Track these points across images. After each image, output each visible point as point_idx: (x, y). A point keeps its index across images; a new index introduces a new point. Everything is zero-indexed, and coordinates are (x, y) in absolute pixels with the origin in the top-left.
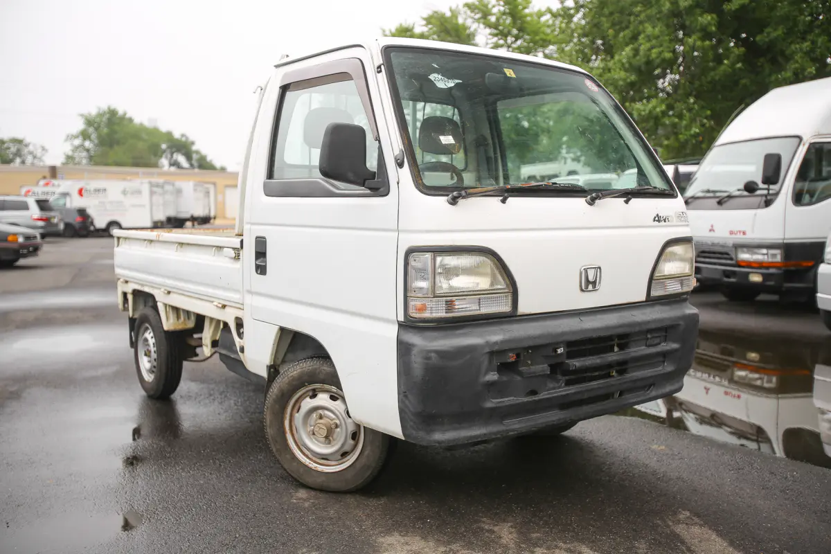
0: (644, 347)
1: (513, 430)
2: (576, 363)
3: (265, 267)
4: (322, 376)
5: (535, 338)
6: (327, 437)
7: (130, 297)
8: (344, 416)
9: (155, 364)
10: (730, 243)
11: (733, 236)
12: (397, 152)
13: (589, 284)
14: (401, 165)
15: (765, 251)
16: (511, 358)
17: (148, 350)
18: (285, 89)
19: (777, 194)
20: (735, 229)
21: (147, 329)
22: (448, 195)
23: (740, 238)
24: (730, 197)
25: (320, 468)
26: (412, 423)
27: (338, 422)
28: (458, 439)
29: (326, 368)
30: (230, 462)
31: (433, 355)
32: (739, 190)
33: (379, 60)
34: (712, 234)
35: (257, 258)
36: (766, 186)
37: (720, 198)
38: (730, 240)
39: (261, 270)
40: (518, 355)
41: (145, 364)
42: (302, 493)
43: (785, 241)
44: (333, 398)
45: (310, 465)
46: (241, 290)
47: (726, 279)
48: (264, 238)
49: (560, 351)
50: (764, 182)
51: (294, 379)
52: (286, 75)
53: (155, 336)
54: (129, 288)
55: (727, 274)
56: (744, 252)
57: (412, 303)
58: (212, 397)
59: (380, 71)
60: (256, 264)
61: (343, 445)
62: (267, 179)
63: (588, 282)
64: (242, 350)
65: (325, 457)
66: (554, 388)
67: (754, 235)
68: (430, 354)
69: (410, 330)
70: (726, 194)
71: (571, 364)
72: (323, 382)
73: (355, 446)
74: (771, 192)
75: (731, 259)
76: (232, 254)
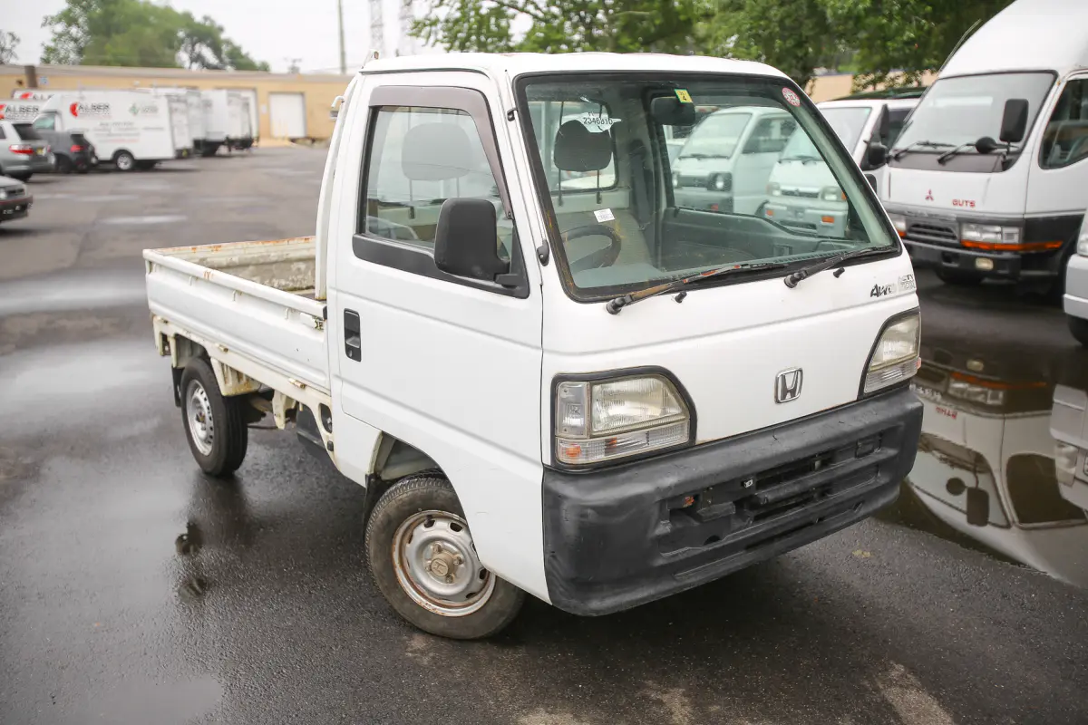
0: (853, 459)
1: (690, 585)
2: (768, 495)
3: (359, 350)
4: (439, 502)
5: (718, 475)
6: (448, 576)
7: (172, 343)
8: (470, 550)
9: (212, 433)
10: (953, 215)
11: (958, 207)
12: (539, 244)
13: (786, 392)
14: (544, 261)
15: (998, 229)
16: (688, 502)
17: (201, 414)
18: (375, 111)
19: (1019, 153)
20: (960, 198)
21: (197, 387)
22: (607, 301)
23: (965, 211)
24: (956, 154)
25: (440, 610)
26: (561, 589)
27: (461, 556)
28: (621, 605)
29: (444, 492)
30: (321, 587)
31: (589, 511)
32: (968, 145)
33: (510, 102)
34: (929, 203)
35: (347, 336)
36: (1006, 143)
37: (943, 155)
38: (955, 212)
39: (354, 353)
40: (696, 497)
41: (198, 431)
42: (418, 642)
43: (1026, 216)
44: (455, 528)
45: (427, 607)
46: (327, 372)
47: (945, 264)
48: (356, 314)
49: (748, 485)
50: (1002, 139)
51: (404, 504)
52: (376, 92)
53: (209, 398)
54: (171, 331)
55: (947, 257)
56: (971, 230)
57: (561, 446)
58: (287, 473)
59: (513, 119)
60: (346, 345)
61: (469, 586)
62: (357, 234)
63: (785, 391)
64: (331, 447)
65: (447, 598)
66: (740, 529)
67: (984, 208)
68: (586, 511)
69: (559, 476)
70: (951, 149)
71: (762, 497)
72: (442, 508)
73: (484, 586)
74: (1012, 149)
75: (954, 237)
76: (313, 322)
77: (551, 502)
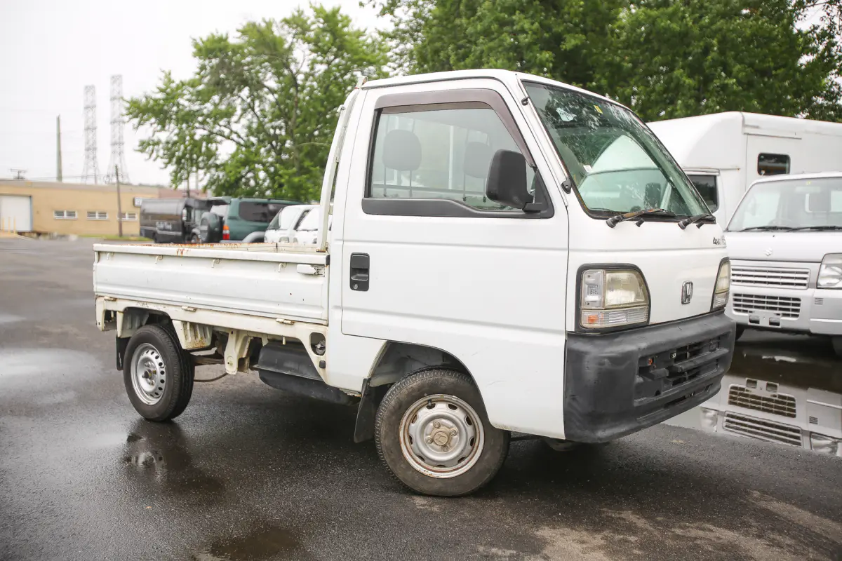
0: (708, 352)
1: (643, 426)
2: (681, 366)
3: (367, 283)
4: (443, 387)
6: (445, 446)
7: (120, 316)
8: (464, 423)
9: (162, 386)
12: (563, 180)
13: (686, 298)
14: (568, 190)
16: (649, 362)
17: (150, 371)
18: (379, 112)
21: (148, 348)
22: (607, 219)
25: (435, 475)
26: (578, 424)
27: (457, 429)
29: (448, 379)
31: (606, 360)
33: (522, 94)
35: (351, 275)
39: (360, 286)
40: (653, 360)
41: (144, 386)
42: (419, 501)
44: (453, 407)
45: (425, 473)
46: (325, 306)
48: (367, 255)
49: (674, 356)
51: (414, 390)
52: (381, 99)
53: (164, 356)
54: (120, 306)
57: (585, 315)
59: (527, 104)
60: (351, 279)
61: (460, 452)
62: (365, 197)
63: (686, 296)
64: (323, 365)
65: (441, 465)
66: (667, 389)
68: (603, 360)
69: (581, 339)
71: (678, 367)
72: (444, 392)
73: (473, 451)
76: (310, 270)
77: (573, 360)
